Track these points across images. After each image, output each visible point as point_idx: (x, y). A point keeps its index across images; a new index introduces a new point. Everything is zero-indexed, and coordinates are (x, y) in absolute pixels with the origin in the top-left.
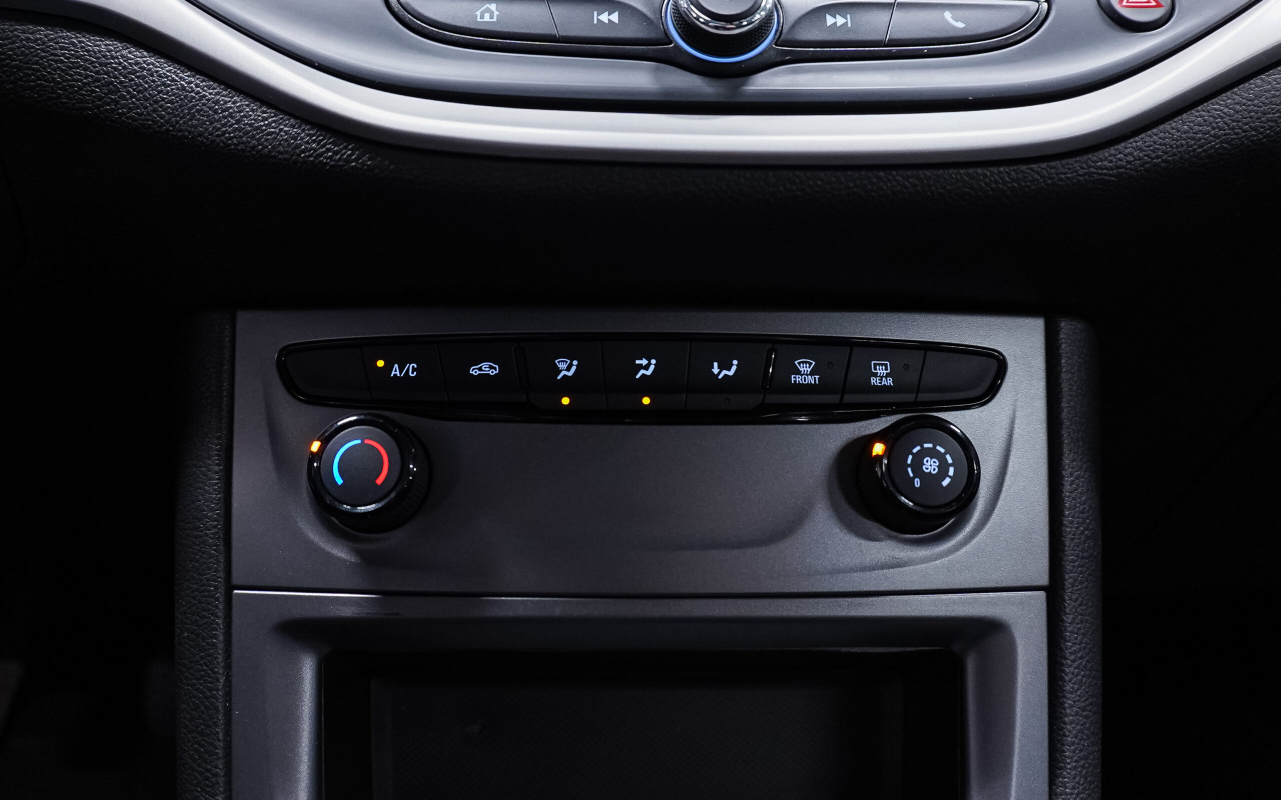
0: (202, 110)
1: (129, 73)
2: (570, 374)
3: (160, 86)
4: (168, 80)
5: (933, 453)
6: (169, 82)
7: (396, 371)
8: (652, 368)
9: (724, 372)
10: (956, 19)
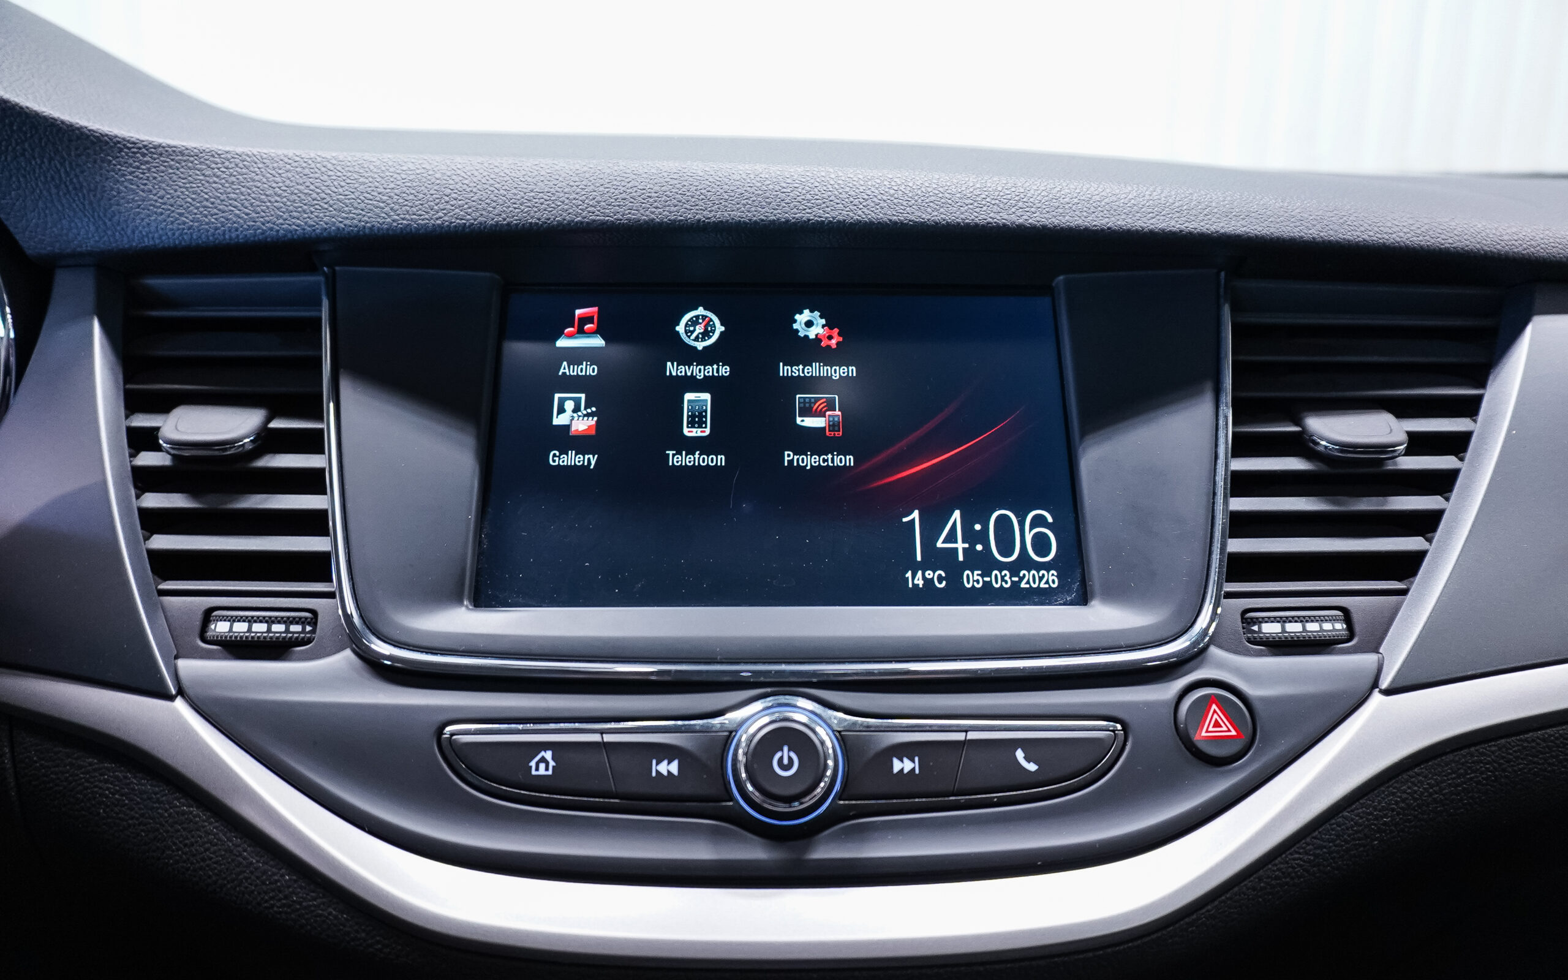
0: (250, 878)
1: (176, 823)
3: (207, 843)
4: (215, 838)
6: (215, 840)
10: (1028, 759)
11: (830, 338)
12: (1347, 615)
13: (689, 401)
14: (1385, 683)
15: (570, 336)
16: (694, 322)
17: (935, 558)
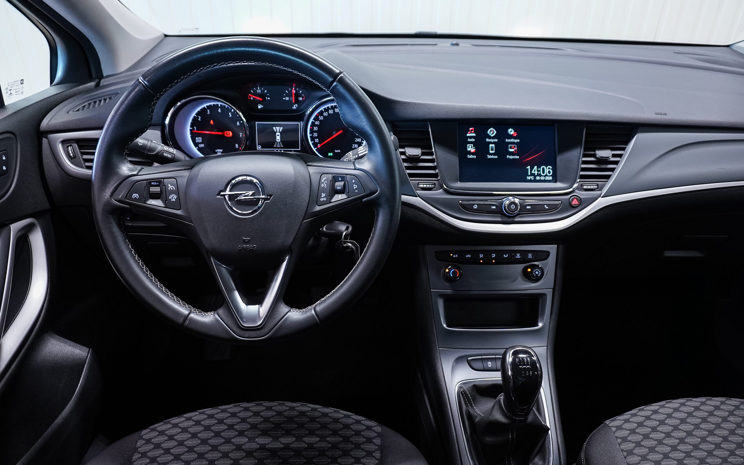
2: (482, 257)
4: (427, 217)
5: (537, 271)
7: (454, 256)
8: (495, 256)
9: (506, 256)
10: (547, 206)
11: (515, 134)
12: (598, 185)
13: (491, 146)
14: (602, 196)
15: (469, 133)
16: (491, 131)
17: (532, 174)
